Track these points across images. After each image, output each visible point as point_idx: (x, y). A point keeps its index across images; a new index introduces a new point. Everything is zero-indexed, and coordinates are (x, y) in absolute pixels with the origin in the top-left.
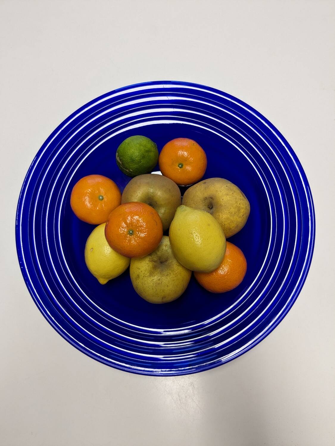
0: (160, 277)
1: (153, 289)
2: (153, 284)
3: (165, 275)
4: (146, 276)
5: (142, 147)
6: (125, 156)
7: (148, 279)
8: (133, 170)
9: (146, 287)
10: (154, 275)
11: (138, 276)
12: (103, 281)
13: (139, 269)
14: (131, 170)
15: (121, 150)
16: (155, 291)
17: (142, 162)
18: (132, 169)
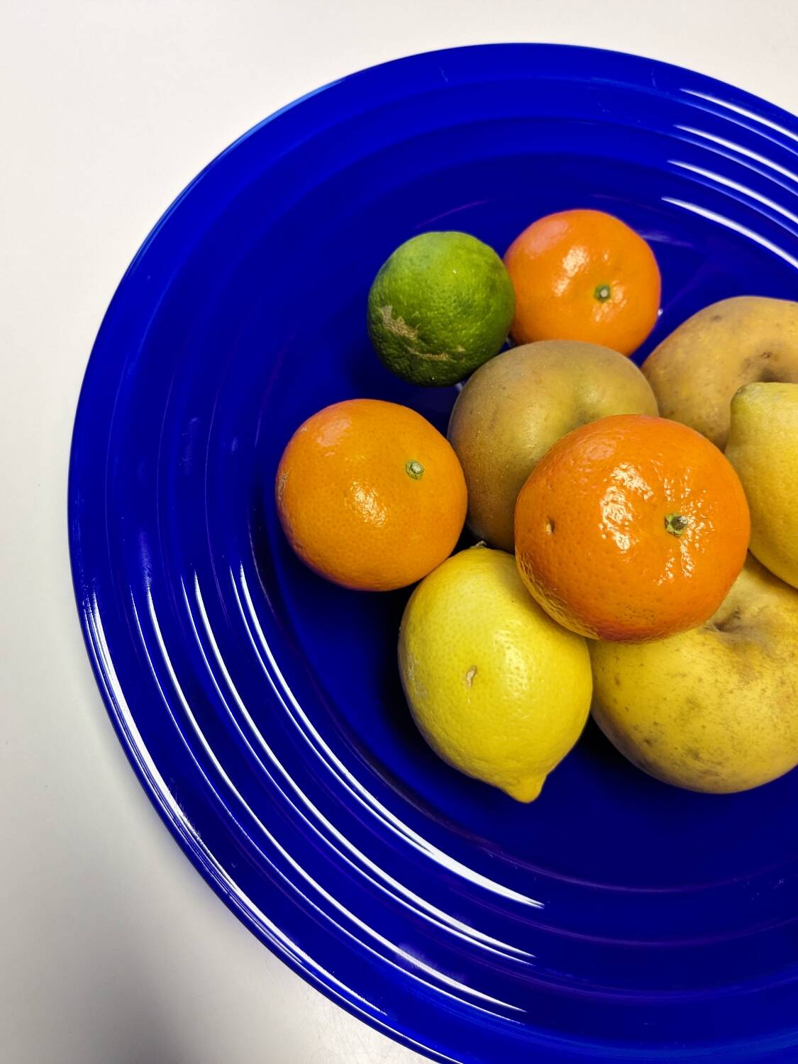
0: (779, 674)
1: (775, 726)
2: (771, 707)
3: (787, 659)
4: (731, 687)
5: (475, 256)
6: (434, 302)
7: (746, 696)
8: (466, 348)
9: (748, 729)
10: (757, 675)
11: (693, 704)
12: (527, 789)
13: (684, 675)
14: (461, 349)
15: (407, 288)
16: (786, 733)
17: (492, 309)
18: (462, 345)
